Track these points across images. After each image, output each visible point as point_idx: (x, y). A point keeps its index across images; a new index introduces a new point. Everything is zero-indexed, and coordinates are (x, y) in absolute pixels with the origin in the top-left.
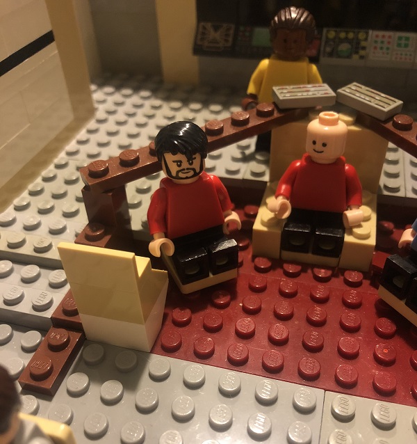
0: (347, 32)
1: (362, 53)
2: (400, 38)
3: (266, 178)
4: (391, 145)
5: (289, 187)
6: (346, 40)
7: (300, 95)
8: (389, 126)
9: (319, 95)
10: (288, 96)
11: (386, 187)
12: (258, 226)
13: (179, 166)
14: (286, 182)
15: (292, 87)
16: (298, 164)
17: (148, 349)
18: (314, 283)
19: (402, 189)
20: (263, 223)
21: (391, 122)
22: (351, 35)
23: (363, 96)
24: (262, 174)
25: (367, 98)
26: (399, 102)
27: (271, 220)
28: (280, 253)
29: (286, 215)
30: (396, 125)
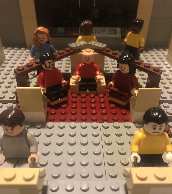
2: (102, 29)
3: (70, 71)
4: (105, 57)
5: (79, 72)
7: (78, 45)
8: (104, 51)
9: (83, 44)
10: (74, 46)
11: (106, 71)
12: (71, 84)
13: (50, 64)
14: (78, 71)
15: (74, 43)
16: (80, 65)
17: (45, 122)
18: (91, 99)
19: (110, 71)
20: (72, 83)
21: (105, 50)
23: (95, 44)
24: (68, 71)
25: (97, 45)
26: (106, 45)
27: (75, 82)
28: (79, 92)
29: (80, 80)
30: (106, 51)
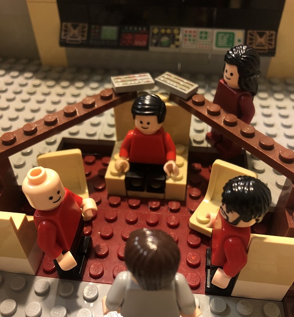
0: (166, 29)
1: (177, 43)
2: (201, 33)
3: (114, 139)
6: (166, 34)
7: (129, 84)
9: (143, 83)
10: (121, 85)
11: (195, 141)
12: (108, 176)
15: (124, 77)
19: (205, 142)
20: (112, 174)
21: (191, 101)
22: (169, 31)
24: (112, 136)
26: (196, 86)
28: (126, 192)
30: (195, 103)
